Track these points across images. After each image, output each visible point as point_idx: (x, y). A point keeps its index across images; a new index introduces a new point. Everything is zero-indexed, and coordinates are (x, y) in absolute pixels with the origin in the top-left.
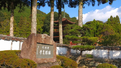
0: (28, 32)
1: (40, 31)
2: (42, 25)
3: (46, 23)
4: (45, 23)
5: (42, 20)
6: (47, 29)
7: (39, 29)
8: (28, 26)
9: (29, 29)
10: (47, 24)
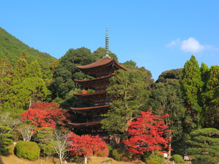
0: (8, 95)
1: (40, 95)
2: (50, 81)
3: (60, 75)
4: (55, 76)
5: (51, 69)
6: (60, 92)
7: (37, 88)
8: (10, 79)
9: (11, 87)
10: (63, 76)
